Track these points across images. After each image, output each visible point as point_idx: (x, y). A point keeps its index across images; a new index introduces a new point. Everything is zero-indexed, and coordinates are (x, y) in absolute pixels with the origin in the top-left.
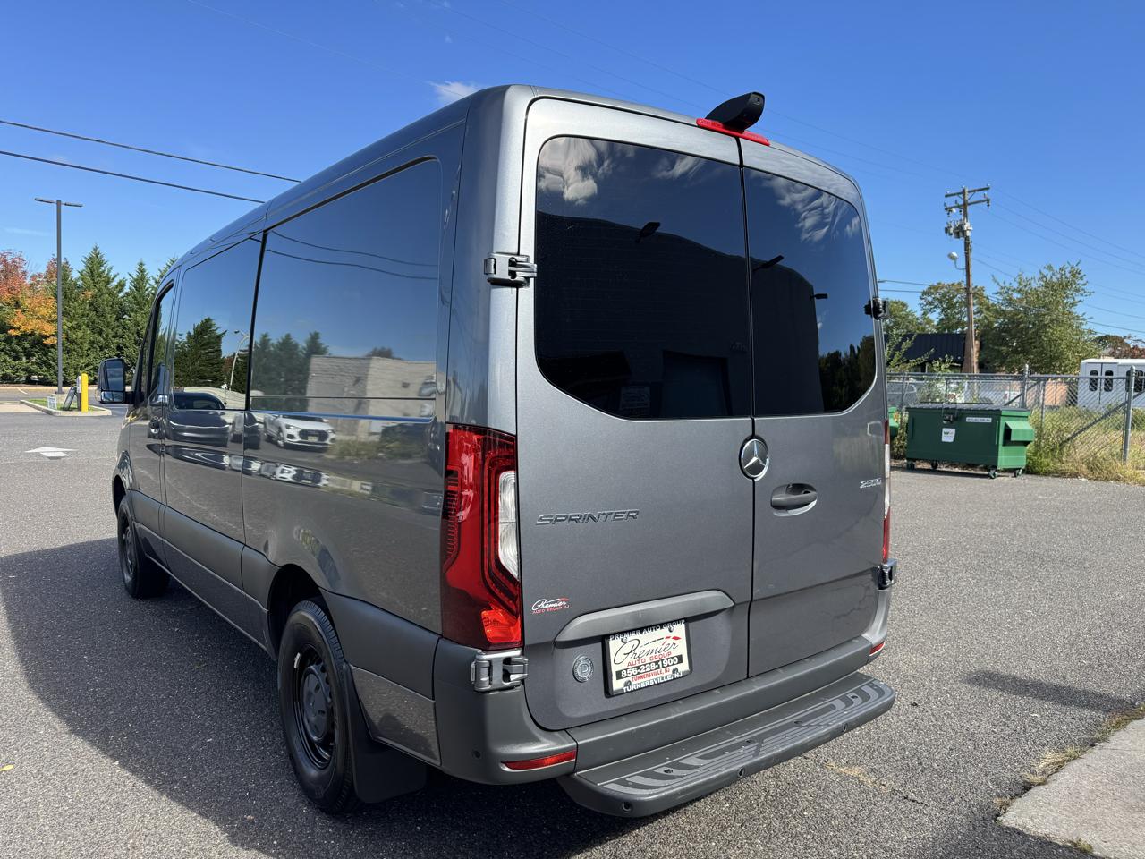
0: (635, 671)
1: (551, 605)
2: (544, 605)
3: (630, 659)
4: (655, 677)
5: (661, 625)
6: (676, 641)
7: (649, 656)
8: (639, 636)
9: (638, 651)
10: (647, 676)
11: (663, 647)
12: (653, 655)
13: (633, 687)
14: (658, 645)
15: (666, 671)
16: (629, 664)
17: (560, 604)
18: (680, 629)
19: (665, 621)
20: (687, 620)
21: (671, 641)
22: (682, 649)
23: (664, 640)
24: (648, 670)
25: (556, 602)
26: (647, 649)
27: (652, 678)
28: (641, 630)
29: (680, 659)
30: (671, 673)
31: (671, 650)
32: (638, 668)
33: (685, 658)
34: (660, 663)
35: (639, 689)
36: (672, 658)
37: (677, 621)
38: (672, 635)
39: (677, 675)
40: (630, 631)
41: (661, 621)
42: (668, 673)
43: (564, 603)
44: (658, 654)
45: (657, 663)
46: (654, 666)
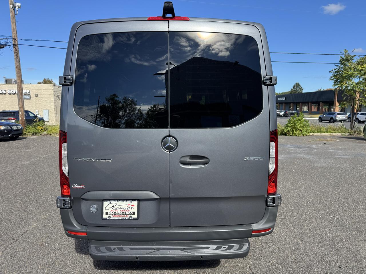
0: (113, 213)
1: (78, 186)
2: (76, 186)
3: (112, 209)
4: (121, 217)
5: (126, 200)
6: (132, 207)
7: (120, 210)
8: (116, 202)
9: (115, 207)
10: (118, 216)
11: (127, 208)
12: (122, 209)
13: (111, 219)
14: (125, 207)
15: (127, 216)
16: (111, 211)
17: (81, 186)
18: (135, 203)
19: (128, 198)
20: (139, 200)
21: (130, 206)
22: (135, 209)
23: (128, 205)
24: (119, 214)
25: (80, 186)
26: (119, 207)
27: (120, 217)
28: (117, 200)
29: (134, 213)
30: (129, 217)
31: (130, 209)
32: (115, 213)
33: (136, 213)
34: (125, 213)
35: (113, 220)
36: (130, 212)
37: (134, 200)
38: (131, 204)
39: (130, 218)
40: (112, 200)
41: (127, 199)
42: (127, 217)
43: (83, 186)
44: (124, 210)
45: (123, 213)
46: (122, 213)
